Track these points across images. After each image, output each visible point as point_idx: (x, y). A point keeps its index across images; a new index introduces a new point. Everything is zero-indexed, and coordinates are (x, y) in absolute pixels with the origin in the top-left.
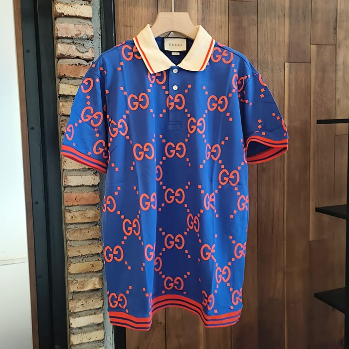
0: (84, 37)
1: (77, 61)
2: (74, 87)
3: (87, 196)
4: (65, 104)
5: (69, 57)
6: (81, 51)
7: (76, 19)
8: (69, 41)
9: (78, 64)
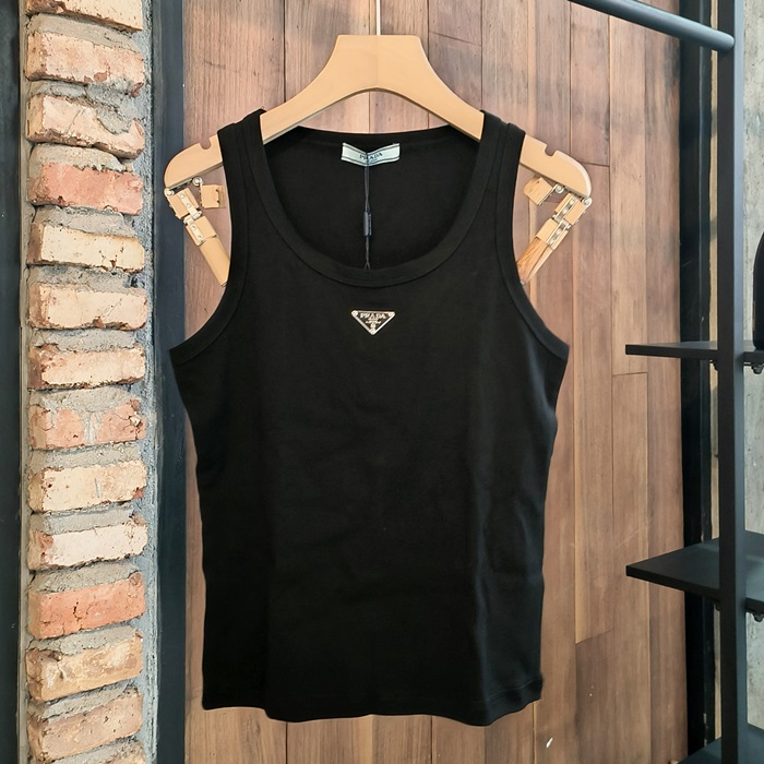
0: (118, 86)
1: (96, 157)
2: (87, 239)
3: (108, 597)
4: (56, 292)
5: (75, 143)
6: (111, 126)
7: (97, 26)
8: (75, 92)
9: (100, 168)
